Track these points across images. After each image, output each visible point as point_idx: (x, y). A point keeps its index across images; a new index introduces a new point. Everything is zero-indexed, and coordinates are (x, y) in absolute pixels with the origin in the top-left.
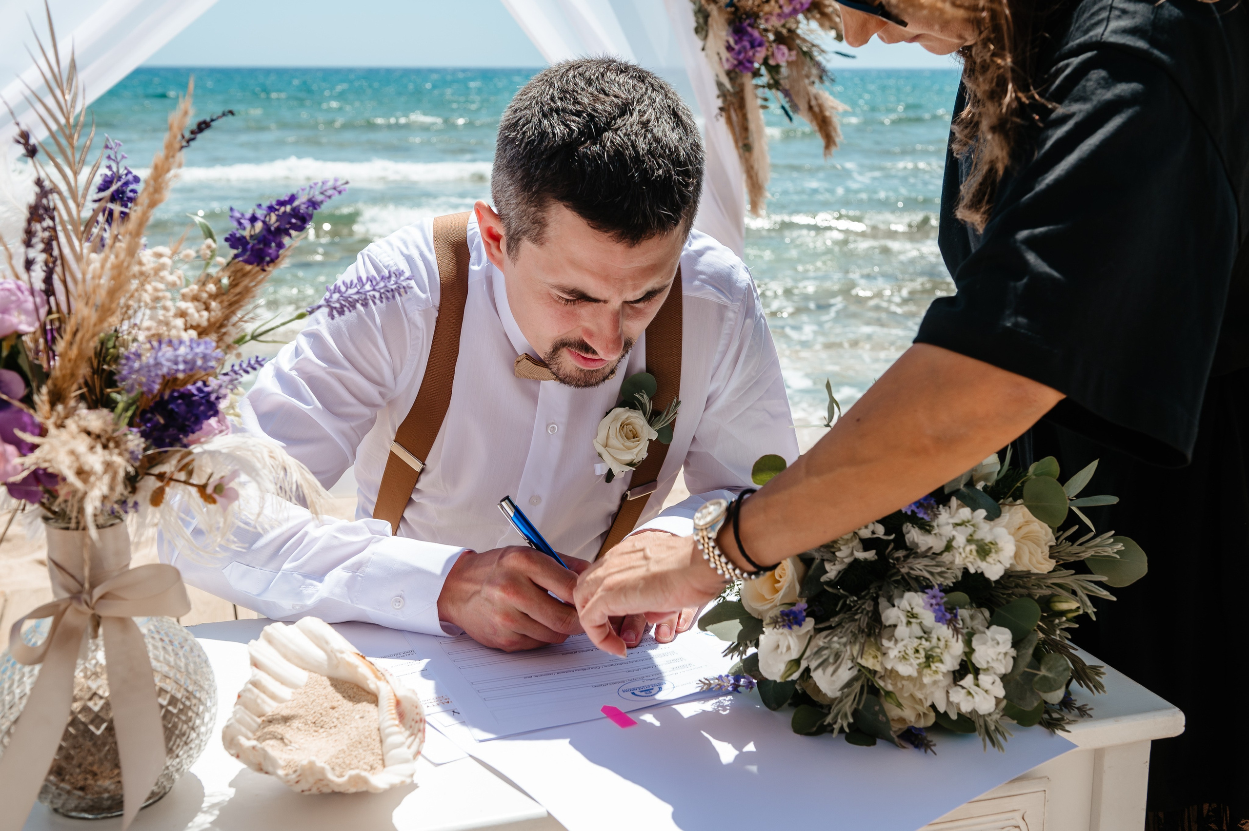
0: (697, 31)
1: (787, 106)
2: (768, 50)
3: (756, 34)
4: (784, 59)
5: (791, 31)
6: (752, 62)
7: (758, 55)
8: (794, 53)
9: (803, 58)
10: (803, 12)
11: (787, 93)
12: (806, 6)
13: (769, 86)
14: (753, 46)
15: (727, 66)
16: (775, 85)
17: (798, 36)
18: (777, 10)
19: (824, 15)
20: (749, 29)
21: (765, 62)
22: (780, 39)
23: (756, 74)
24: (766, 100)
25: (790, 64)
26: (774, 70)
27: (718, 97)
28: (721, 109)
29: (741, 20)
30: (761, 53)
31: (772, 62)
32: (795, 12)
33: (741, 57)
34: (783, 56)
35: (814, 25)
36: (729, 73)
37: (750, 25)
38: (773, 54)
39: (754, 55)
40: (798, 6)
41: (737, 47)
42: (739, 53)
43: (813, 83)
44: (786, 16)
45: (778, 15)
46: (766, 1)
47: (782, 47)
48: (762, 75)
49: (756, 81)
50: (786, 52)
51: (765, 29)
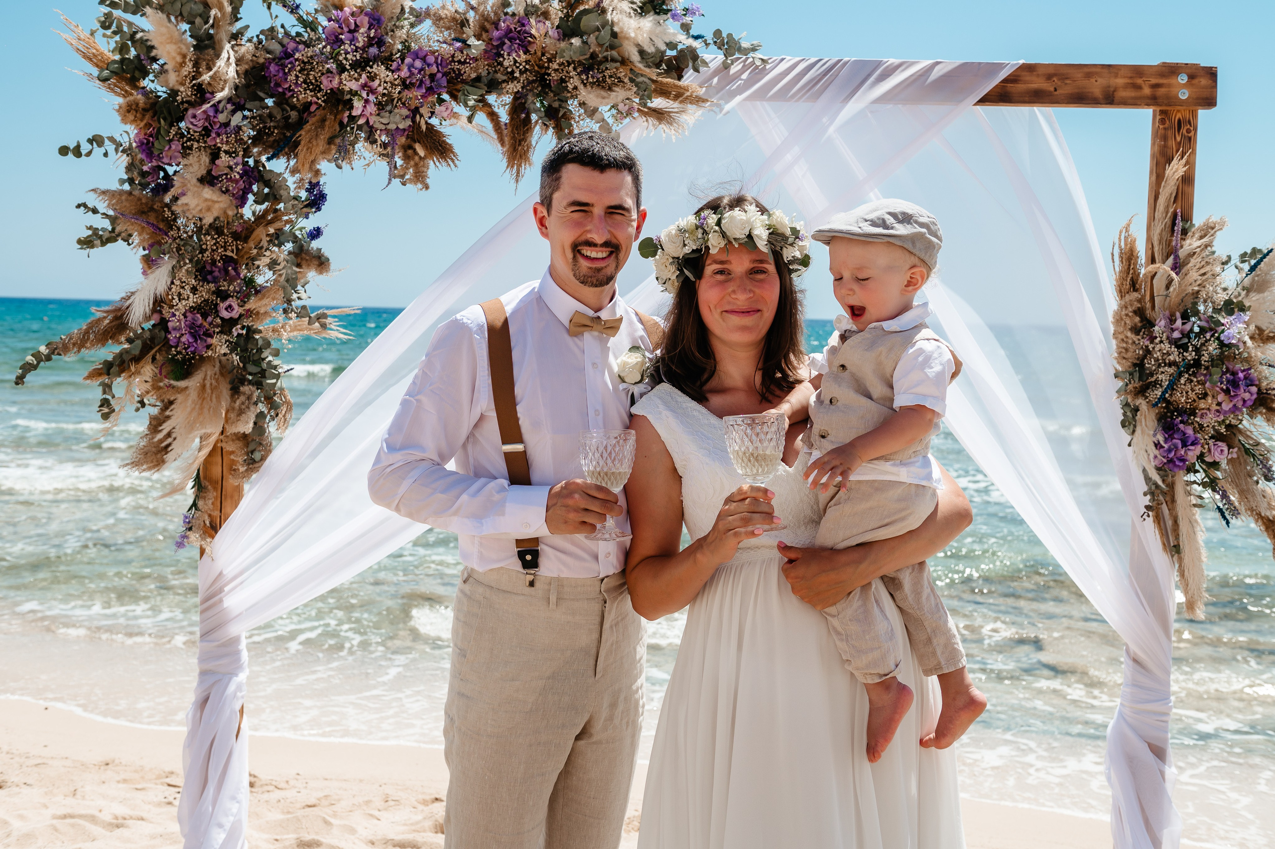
0: (1123, 426)
1: (1224, 509)
2: (1202, 446)
3: (1190, 431)
4: (1224, 456)
5: (1231, 428)
6: (1183, 460)
7: (1192, 452)
8: (1236, 450)
9: (1246, 456)
10: (1246, 408)
12: (1249, 403)
13: (1204, 485)
14: (1184, 445)
15: (1157, 462)
16: (1212, 484)
17: (1240, 431)
18: (1214, 407)
20: (1181, 426)
21: (1201, 460)
22: (1218, 437)
23: (1191, 469)
25: (1230, 461)
26: (1211, 467)
27: (1145, 494)
28: (1147, 507)
29: (1172, 417)
30: (1198, 450)
31: (1208, 459)
32: (1237, 408)
33: (1172, 455)
34: (1221, 454)
35: (1260, 421)
36: (1158, 469)
37: (1182, 422)
38: (1209, 450)
39: (1186, 452)
40: (1240, 405)
41: (1166, 446)
42: (1169, 450)
43: (1257, 482)
44: (1226, 412)
45: (1218, 411)
46: (1205, 396)
47: (1220, 444)
48: (1198, 471)
49: (1191, 477)
50: (1226, 449)
51: (1201, 426)
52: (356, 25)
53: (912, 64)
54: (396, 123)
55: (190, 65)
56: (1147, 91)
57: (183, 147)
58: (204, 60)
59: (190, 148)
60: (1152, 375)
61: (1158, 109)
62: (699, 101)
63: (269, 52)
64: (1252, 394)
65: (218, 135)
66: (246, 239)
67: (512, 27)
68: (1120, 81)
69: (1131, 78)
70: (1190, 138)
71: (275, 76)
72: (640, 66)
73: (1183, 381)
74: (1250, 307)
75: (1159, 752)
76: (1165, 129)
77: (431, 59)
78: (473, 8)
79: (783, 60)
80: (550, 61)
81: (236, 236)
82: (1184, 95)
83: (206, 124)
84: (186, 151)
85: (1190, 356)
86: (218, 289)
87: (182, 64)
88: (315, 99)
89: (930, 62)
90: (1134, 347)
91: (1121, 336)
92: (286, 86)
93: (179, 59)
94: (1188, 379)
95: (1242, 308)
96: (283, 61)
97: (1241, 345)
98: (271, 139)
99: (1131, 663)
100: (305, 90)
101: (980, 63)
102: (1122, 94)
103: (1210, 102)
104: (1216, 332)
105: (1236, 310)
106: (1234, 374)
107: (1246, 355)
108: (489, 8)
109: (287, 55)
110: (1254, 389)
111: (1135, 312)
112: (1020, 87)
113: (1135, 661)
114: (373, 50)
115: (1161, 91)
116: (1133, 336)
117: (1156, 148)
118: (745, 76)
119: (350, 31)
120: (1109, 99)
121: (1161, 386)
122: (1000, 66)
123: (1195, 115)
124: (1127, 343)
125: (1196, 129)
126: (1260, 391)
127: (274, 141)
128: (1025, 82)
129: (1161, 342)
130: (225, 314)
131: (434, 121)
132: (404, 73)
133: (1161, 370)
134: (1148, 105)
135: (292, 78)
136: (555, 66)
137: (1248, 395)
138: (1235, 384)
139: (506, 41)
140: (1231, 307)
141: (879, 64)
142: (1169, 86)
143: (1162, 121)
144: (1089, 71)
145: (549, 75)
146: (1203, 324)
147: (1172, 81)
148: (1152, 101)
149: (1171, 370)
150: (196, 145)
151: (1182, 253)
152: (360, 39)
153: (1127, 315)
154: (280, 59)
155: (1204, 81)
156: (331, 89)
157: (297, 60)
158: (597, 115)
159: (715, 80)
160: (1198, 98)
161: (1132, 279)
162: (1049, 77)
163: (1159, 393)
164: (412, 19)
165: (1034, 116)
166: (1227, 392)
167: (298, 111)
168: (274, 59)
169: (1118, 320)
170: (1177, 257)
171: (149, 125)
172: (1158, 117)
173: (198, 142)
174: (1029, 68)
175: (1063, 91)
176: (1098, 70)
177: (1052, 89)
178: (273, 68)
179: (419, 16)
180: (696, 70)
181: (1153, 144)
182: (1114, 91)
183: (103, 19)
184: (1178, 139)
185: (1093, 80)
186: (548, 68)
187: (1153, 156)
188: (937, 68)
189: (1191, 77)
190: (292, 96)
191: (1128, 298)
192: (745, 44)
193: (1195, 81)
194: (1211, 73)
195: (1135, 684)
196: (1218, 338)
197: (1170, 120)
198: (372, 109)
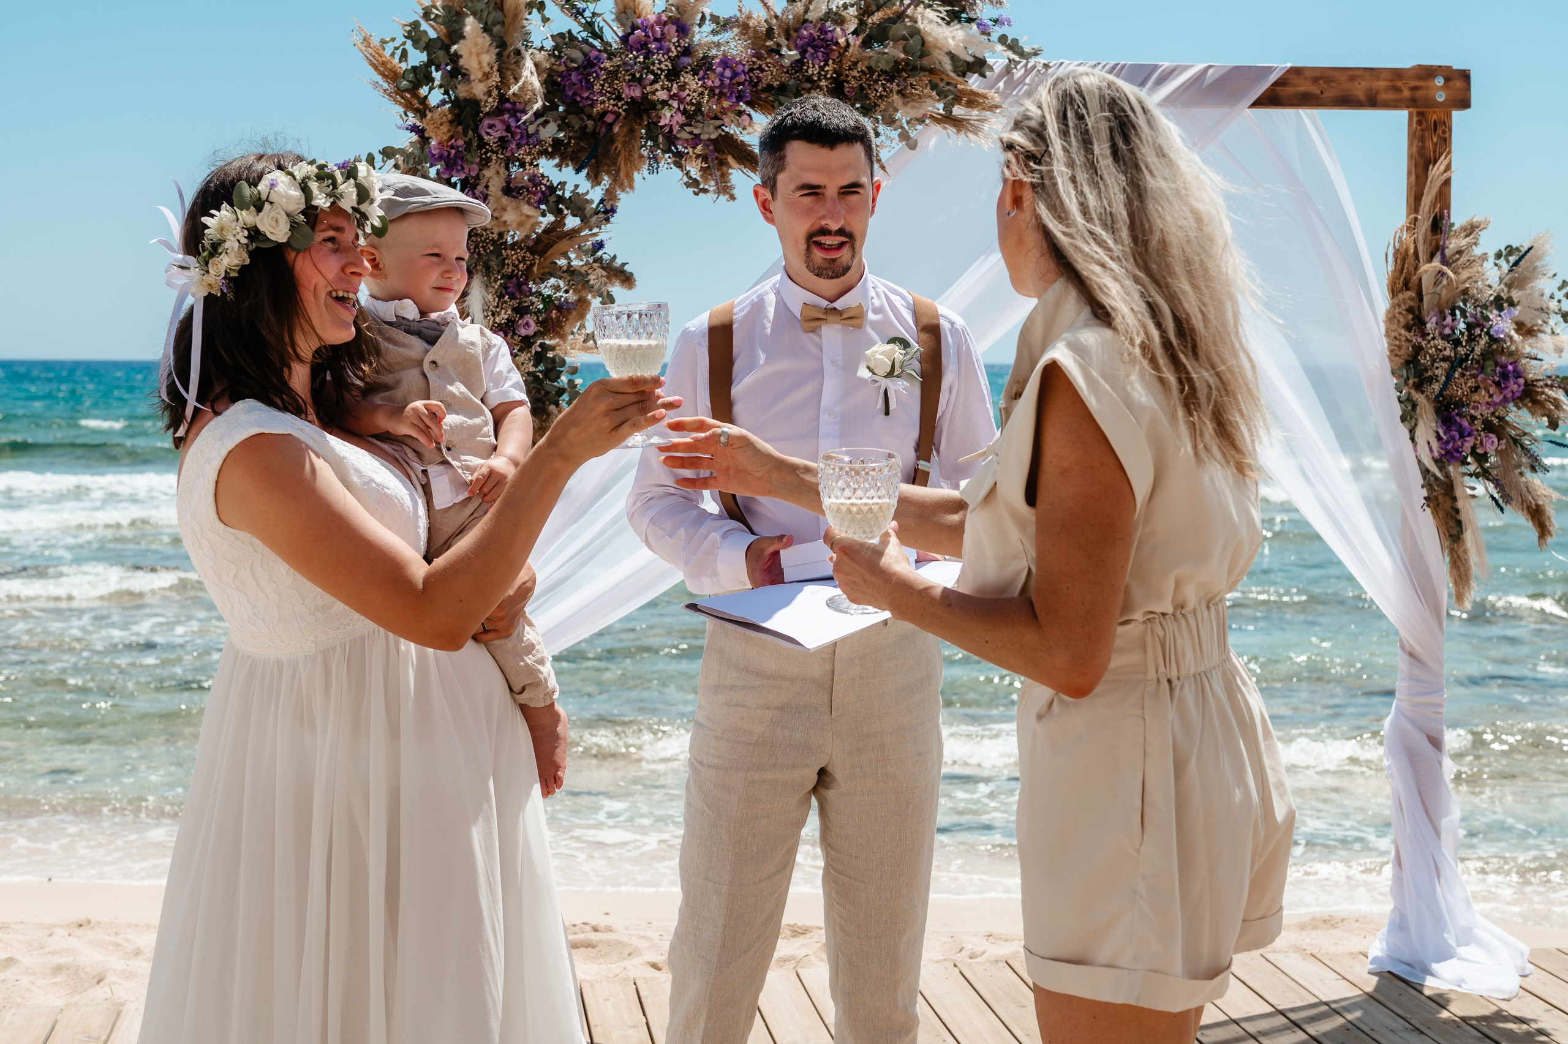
0: (1403, 419)
1: (1496, 496)
2: (1476, 439)
3: (1465, 423)
4: (1493, 448)
5: (1501, 419)
6: (1458, 452)
7: (1466, 444)
8: (1503, 440)
9: (1513, 446)
10: (1513, 400)
11: (1498, 484)
12: (1517, 395)
13: (1477, 476)
14: (1462, 436)
15: (1435, 454)
16: (1484, 474)
17: (1507, 423)
18: (1487, 399)
19: (1535, 402)
20: (1458, 418)
21: (1473, 452)
22: (1489, 427)
23: (1464, 463)
24: (1473, 488)
25: (1498, 452)
26: (1481, 458)
27: (1423, 487)
28: (1425, 498)
29: (1447, 408)
30: (1469, 443)
31: (1480, 451)
32: (1505, 400)
33: (1450, 446)
34: (1491, 444)
35: (1525, 413)
36: (1436, 461)
37: (1458, 414)
38: (1481, 443)
39: (1462, 445)
40: (1509, 395)
41: (1445, 438)
42: (1447, 442)
43: (1525, 472)
44: (1496, 404)
45: (1488, 403)
46: (1476, 389)
47: (1491, 435)
48: (1469, 464)
49: (1463, 469)
50: (1496, 440)
51: (1473, 418)
52: (663, 34)
53: (1187, 68)
54: (710, 134)
55: (497, 74)
56: (1406, 93)
57: (482, 159)
58: (508, 69)
59: (489, 160)
60: (1426, 370)
61: (1414, 110)
62: (993, 108)
63: (573, 61)
64: (1519, 386)
65: (519, 146)
66: (542, 253)
67: (816, 34)
68: (1382, 84)
69: (1392, 80)
70: (1445, 139)
71: (574, 84)
72: (952, 75)
73: (1457, 375)
74: (1519, 302)
75: (1436, 743)
76: (1422, 130)
77: (740, 68)
78: (776, 17)
79: (1062, 64)
80: (850, 69)
81: (532, 250)
82: (1441, 97)
83: (505, 134)
84: (485, 163)
85: (1461, 351)
86: (520, 303)
87: (487, 76)
88: (616, 108)
89: (1206, 65)
90: (1408, 344)
91: (1393, 334)
92: (585, 95)
93: (487, 69)
94: (1463, 375)
95: (1512, 304)
96: (588, 70)
97: (1508, 339)
98: (569, 150)
99: (1407, 657)
100: (609, 99)
101: (1250, 67)
102: (1384, 96)
103: (1464, 103)
104: (1484, 327)
105: (1505, 305)
106: (1504, 367)
107: (1513, 348)
108: (791, 17)
109: (589, 64)
110: (1521, 381)
111: (1407, 310)
112: (1288, 90)
113: (1411, 655)
114: (686, 60)
115: (1420, 94)
116: (1407, 333)
117: (1414, 149)
118: (1027, 81)
119: (656, 40)
120: (1372, 102)
121: (1437, 381)
122: (1269, 70)
123: (1449, 117)
124: (1400, 340)
125: (1450, 130)
126: (1526, 384)
127: (573, 152)
128: (1294, 86)
129: (1433, 338)
130: (523, 332)
131: (732, 129)
132: (713, 81)
133: (1436, 365)
134: (1408, 107)
135: (597, 88)
136: (855, 73)
137: (1514, 387)
138: (1505, 376)
139: (809, 49)
140: (1499, 303)
141: (1155, 67)
142: (1427, 88)
143: (1419, 123)
144: (1353, 74)
145: (848, 82)
146: (1470, 319)
147: (1430, 84)
148: (1411, 103)
149: (1445, 365)
150: (494, 157)
151: (1448, 252)
152: (673, 49)
153: (1400, 313)
154: (585, 68)
155: (1459, 84)
156: (632, 98)
157: (601, 69)
158: (898, 123)
159: (1001, 85)
160: (1453, 100)
161: (1405, 279)
162: (1315, 80)
163: (1436, 387)
164: (714, 26)
165: (1299, 116)
166: (1498, 384)
167: (594, 120)
168: (576, 69)
169: (1391, 318)
170: (1443, 255)
171: (451, 137)
172: (1415, 119)
173: (497, 153)
174: (1296, 71)
175: (1329, 94)
176: (1361, 73)
177: (1318, 92)
178: (574, 77)
179: (723, 25)
180: (983, 76)
181: (1410, 145)
182: (1377, 93)
183: (408, 28)
184: (1435, 140)
185: (1356, 83)
186: (847, 76)
187: (1410, 157)
188: (1210, 71)
189: (1447, 80)
190: (592, 106)
191: (1401, 296)
192: (1027, 49)
193: (1451, 84)
194: (1465, 76)
195: (1412, 678)
196: (1488, 333)
197: (1427, 121)
198: (680, 118)
